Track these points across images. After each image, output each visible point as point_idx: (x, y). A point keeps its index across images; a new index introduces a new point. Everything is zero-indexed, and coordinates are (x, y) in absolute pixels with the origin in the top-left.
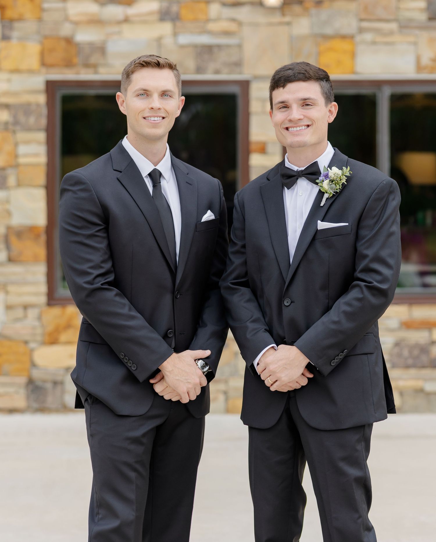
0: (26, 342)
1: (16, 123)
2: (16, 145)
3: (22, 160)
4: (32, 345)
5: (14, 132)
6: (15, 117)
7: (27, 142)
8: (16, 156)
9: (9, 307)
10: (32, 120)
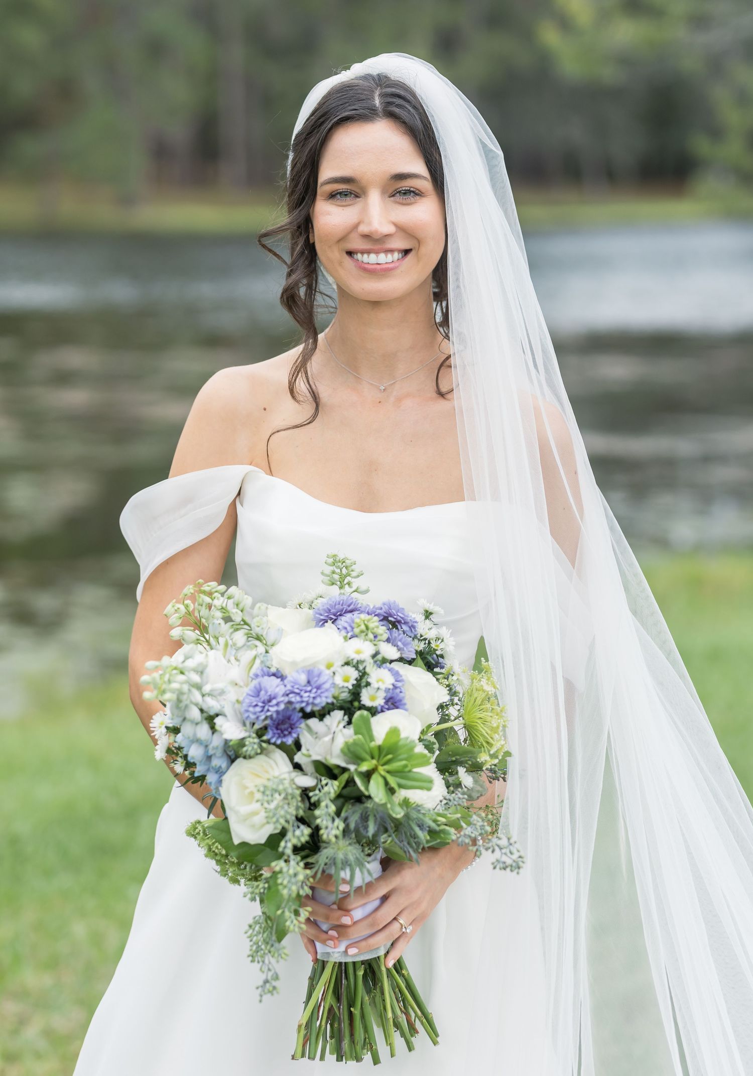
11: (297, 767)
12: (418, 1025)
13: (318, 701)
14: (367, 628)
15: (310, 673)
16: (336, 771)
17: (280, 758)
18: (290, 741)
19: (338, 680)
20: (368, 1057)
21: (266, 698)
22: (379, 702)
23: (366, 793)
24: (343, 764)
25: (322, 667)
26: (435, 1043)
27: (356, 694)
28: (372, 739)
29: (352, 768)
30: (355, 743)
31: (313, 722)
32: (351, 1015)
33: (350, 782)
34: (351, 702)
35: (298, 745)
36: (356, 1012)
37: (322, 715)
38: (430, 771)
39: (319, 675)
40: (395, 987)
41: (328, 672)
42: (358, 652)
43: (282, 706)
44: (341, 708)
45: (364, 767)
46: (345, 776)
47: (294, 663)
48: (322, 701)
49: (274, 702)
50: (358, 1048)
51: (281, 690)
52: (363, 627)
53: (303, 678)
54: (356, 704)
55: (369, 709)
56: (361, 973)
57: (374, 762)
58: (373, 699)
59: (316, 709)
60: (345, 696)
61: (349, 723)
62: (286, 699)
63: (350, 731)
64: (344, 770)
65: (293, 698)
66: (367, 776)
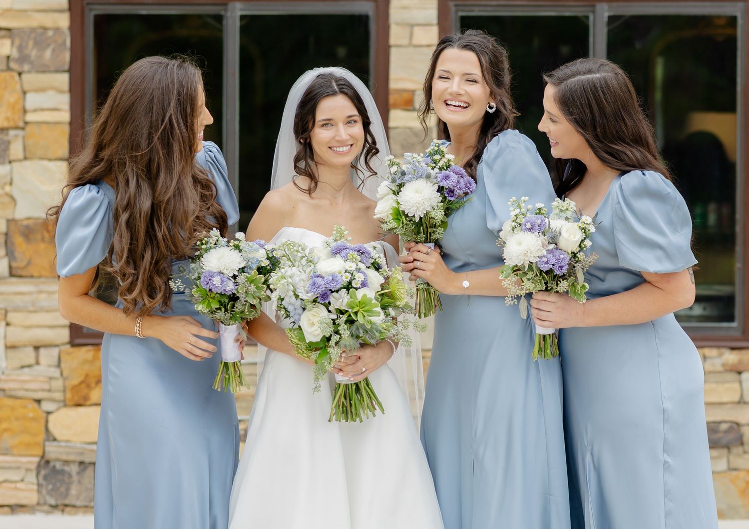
0: (38, 401)
1: (23, 58)
2: (25, 93)
3: (30, 117)
4: (47, 406)
5: (20, 74)
6: (20, 49)
7: (41, 90)
8: (25, 111)
9: (11, 347)
10: (48, 53)
11: (329, 311)
12: (376, 407)
13: (337, 286)
14: (353, 257)
15: (333, 276)
16: (344, 311)
17: (323, 308)
18: (327, 302)
19: (344, 278)
20: (358, 420)
21: (318, 286)
22: (359, 285)
23: (356, 320)
24: (347, 309)
25: (337, 273)
26: (383, 413)
27: (350, 283)
28: (357, 299)
29: (350, 310)
30: (351, 302)
31: (335, 294)
32: (351, 404)
33: (350, 316)
34: (348, 286)
35: (329, 303)
36: (353, 402)
37: (337, 291)
38: (379, 309)
39: (336, 277)
40: (367, 392)
41: (340, 275)
42: (350, 267)
43: (324, 289)
44: (344, 288)
45: (355, 310)
46: (347, 314)
47: (326, 272)
48: (338, 287)
49: (321, 287)
50: (354, 416)
51: (323, 283)
52: (351, 257)
53: (331, 278)
54: (350, 286)
55: (355, 288)
56: (354, 387)
57: (358, 308)
58: (356, 284)
59: (336, 289)
60: (346, 284)
61: (348, 293)
62: (325, 286)
63: (349, 297)
64: (347, 311)
65: (327, 285)
66: (356, 313)
